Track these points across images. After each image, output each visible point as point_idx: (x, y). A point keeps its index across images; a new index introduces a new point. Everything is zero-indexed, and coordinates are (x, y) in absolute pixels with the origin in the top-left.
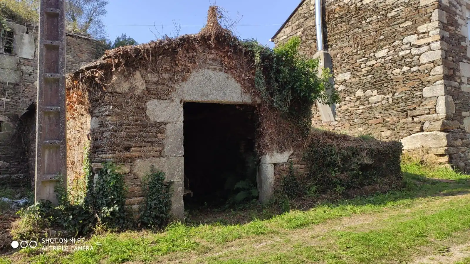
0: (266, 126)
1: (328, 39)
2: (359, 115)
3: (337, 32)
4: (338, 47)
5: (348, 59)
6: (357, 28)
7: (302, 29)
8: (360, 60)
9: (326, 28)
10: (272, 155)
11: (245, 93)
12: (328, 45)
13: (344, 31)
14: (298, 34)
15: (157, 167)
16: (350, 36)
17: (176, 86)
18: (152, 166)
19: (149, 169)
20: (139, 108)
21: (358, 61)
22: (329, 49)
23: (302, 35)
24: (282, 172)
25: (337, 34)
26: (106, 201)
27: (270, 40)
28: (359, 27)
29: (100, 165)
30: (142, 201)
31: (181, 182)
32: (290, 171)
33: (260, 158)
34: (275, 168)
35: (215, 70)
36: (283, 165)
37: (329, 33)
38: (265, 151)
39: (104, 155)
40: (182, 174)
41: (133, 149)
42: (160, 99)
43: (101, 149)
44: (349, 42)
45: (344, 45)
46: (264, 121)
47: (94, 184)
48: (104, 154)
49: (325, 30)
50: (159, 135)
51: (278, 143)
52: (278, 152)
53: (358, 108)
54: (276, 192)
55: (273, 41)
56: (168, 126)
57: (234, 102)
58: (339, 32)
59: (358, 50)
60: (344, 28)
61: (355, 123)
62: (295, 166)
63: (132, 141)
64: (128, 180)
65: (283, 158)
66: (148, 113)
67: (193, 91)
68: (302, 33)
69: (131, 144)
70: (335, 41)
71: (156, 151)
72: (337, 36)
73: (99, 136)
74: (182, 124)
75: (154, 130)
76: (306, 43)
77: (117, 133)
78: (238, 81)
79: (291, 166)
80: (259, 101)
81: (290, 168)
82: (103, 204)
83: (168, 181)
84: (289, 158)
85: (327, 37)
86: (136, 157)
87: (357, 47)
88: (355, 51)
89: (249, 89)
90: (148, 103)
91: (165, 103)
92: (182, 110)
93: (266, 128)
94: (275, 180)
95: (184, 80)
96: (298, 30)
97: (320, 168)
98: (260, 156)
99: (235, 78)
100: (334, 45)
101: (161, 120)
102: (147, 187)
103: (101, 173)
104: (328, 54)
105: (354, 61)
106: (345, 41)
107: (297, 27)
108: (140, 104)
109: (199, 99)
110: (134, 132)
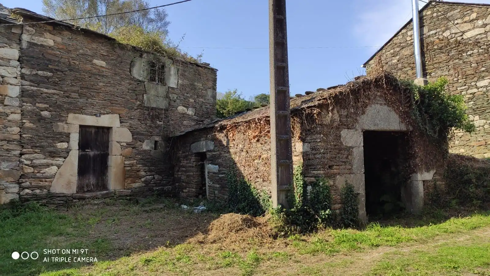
0: (417, 149)
1: (426, 67)
2: (460, 137)
3: (437, 61)
4: (437, 75)
5: (449, 86)
6: (457, 59)
7: (398, 57)
8: (461, 88)
9: (425, 57)
10: (422, 173)
11: (402, 122)
12: (427, 73)
13: (444, 61)
14: (393, 61)
15: (349, 182)
16: (450, 66)
17: (358, 118)
18: (346, 181)
19: (344, 183)
20: (337, 136)
21: (458, 89)
22: (428, 77)
23: (398, 63)
24: (429, 187)
25: (436, 63)
26: (322, 206)
27: (362, 66)
28: (459, 59)
29: (313, 179)
30: (341, 207)
31: (364, 194)
32: (435, 187)
33: (411, 175)
34: (424, 185)
35: (381, 104)
36: (430, 182)
37: (427, 62)
38: (417, 170)
39: (316, 172)
40: (364, 187)
41: (335, 167)
42: (349, 129)
43: (313, 167)
44: (448, 71)
45: (444, 74)
46: (416, 145)
47: (308, 193)
48: (316, 170)
49: (423, 59)
50: (349, 157)
51: (426, 163)
52: (426, 171)
53: (459, 131)
54: (425, 204)
55: (364, 67)
56: (354, 149)
57: (395, 130)
58: (439, 62)
59: (459, 79)
60: (444, 58)
61: (455, 145)
62: (438, 183)
63: (334, 161)
64: (333, 191)
65: (428, 176)
66: (342, 139)
67: (369, 122)
68: (398, 61)
69: (333, 163)
70: (434, 70)
71: (348, 169)
72: (436, 66)
73: (311, 157)
74: (363, 148)
75: (346, 153)
76: (402, 70)
77: (325, 155)
78: (397, 113)
79: (435, 182)
80: (411, 129)
81: (435, 184)
82: (319, 208)
83: (356, 193)
84: (433, 176)
85: (426, 66)
86: (336, 174)
87: (458, 76)
88: (456, 79)
89: (404, 119)
90: (342, 132)
91: (352, 132)
92: (362, 137)
93: (417, 151)
94: (424, 193)
95: (364, 113)
96: (393, 58)
97: (457, 185)
98: (411, 174)
99: (395, 110)
100: (433, 74)
101: (350, 145)
102: (344, 197)
103: (314, 185)
104: (427, 81)
105: (454, 89)
106: (444, 70)
107: (393, 55)
108: (337, 132)
109: (373, 128)
110: (335, 154)
